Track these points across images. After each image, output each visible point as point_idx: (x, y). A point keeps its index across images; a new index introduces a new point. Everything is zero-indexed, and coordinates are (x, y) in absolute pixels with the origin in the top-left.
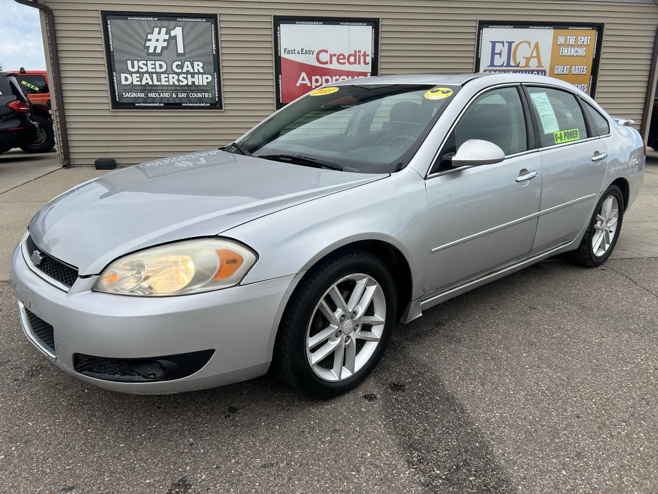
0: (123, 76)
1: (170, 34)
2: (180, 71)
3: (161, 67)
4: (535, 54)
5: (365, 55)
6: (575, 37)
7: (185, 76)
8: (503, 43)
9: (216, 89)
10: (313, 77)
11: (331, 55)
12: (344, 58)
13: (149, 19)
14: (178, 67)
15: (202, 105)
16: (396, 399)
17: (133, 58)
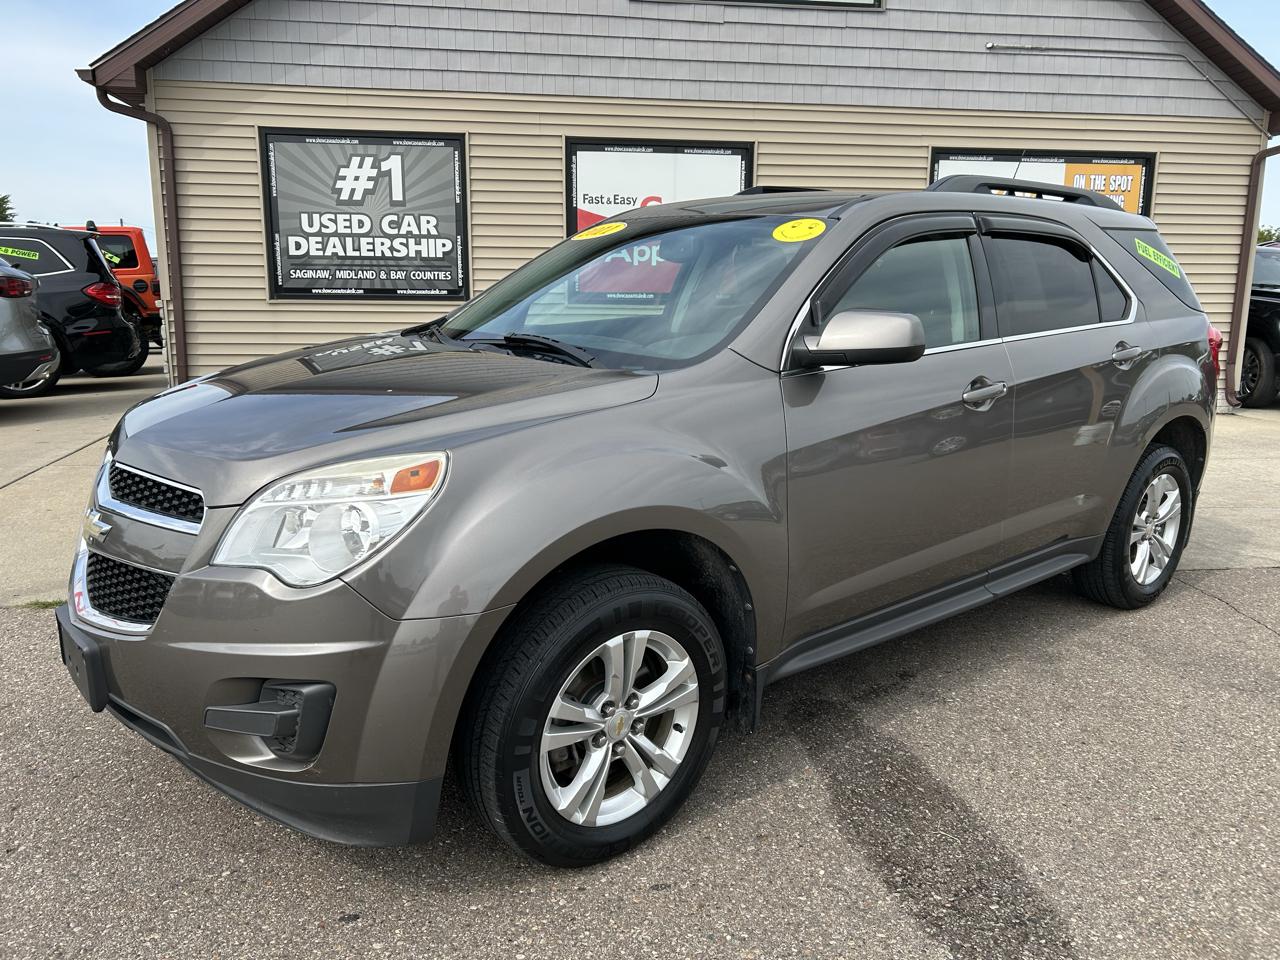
0: (292, 240)
1: (379, 168)
2: (395, 231)
3: (361, 224)
6: (1104, 177)
7: (404, 241)
9: (460, 266)
10: (634, 247)
13: (343, 141)
14: (392, 226)
15: (433, 292)
16: (853, 791)
17: (311, 208)
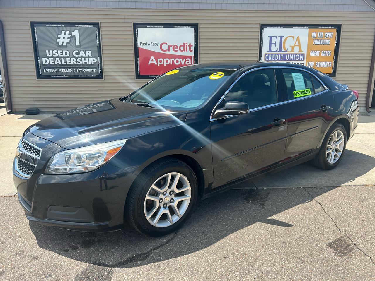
0: (44, 59)
1: (71, 35)
2: (78, 56)
3: (66, 54)
4: (297, 44)
5: (190, 46)
6: (323, 33)
7: (81, 59)
8: (276, 37)
9: (100, 67)
10: (158, 59)
11: (169, 46)
12: (177, 48)
13: (59, 26)
14: (77, 54)
15: (91, 76)
17: (49, 48)
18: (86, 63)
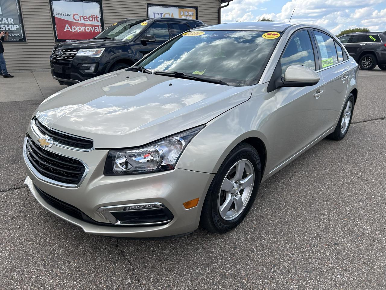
5: (97, 17)
6: (187, 12)
7: (4, 25)
8: (158, 13)
9: (22, 33)
10: (72, 27)
11: (80, 16)
12: (87, 18)
15: (15, 40)
18: (9, 29)
